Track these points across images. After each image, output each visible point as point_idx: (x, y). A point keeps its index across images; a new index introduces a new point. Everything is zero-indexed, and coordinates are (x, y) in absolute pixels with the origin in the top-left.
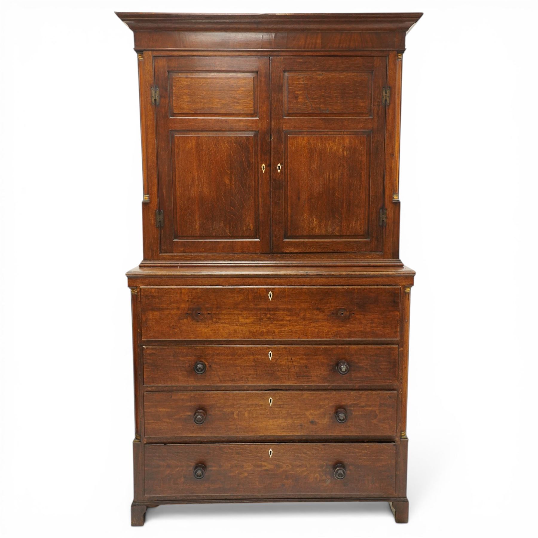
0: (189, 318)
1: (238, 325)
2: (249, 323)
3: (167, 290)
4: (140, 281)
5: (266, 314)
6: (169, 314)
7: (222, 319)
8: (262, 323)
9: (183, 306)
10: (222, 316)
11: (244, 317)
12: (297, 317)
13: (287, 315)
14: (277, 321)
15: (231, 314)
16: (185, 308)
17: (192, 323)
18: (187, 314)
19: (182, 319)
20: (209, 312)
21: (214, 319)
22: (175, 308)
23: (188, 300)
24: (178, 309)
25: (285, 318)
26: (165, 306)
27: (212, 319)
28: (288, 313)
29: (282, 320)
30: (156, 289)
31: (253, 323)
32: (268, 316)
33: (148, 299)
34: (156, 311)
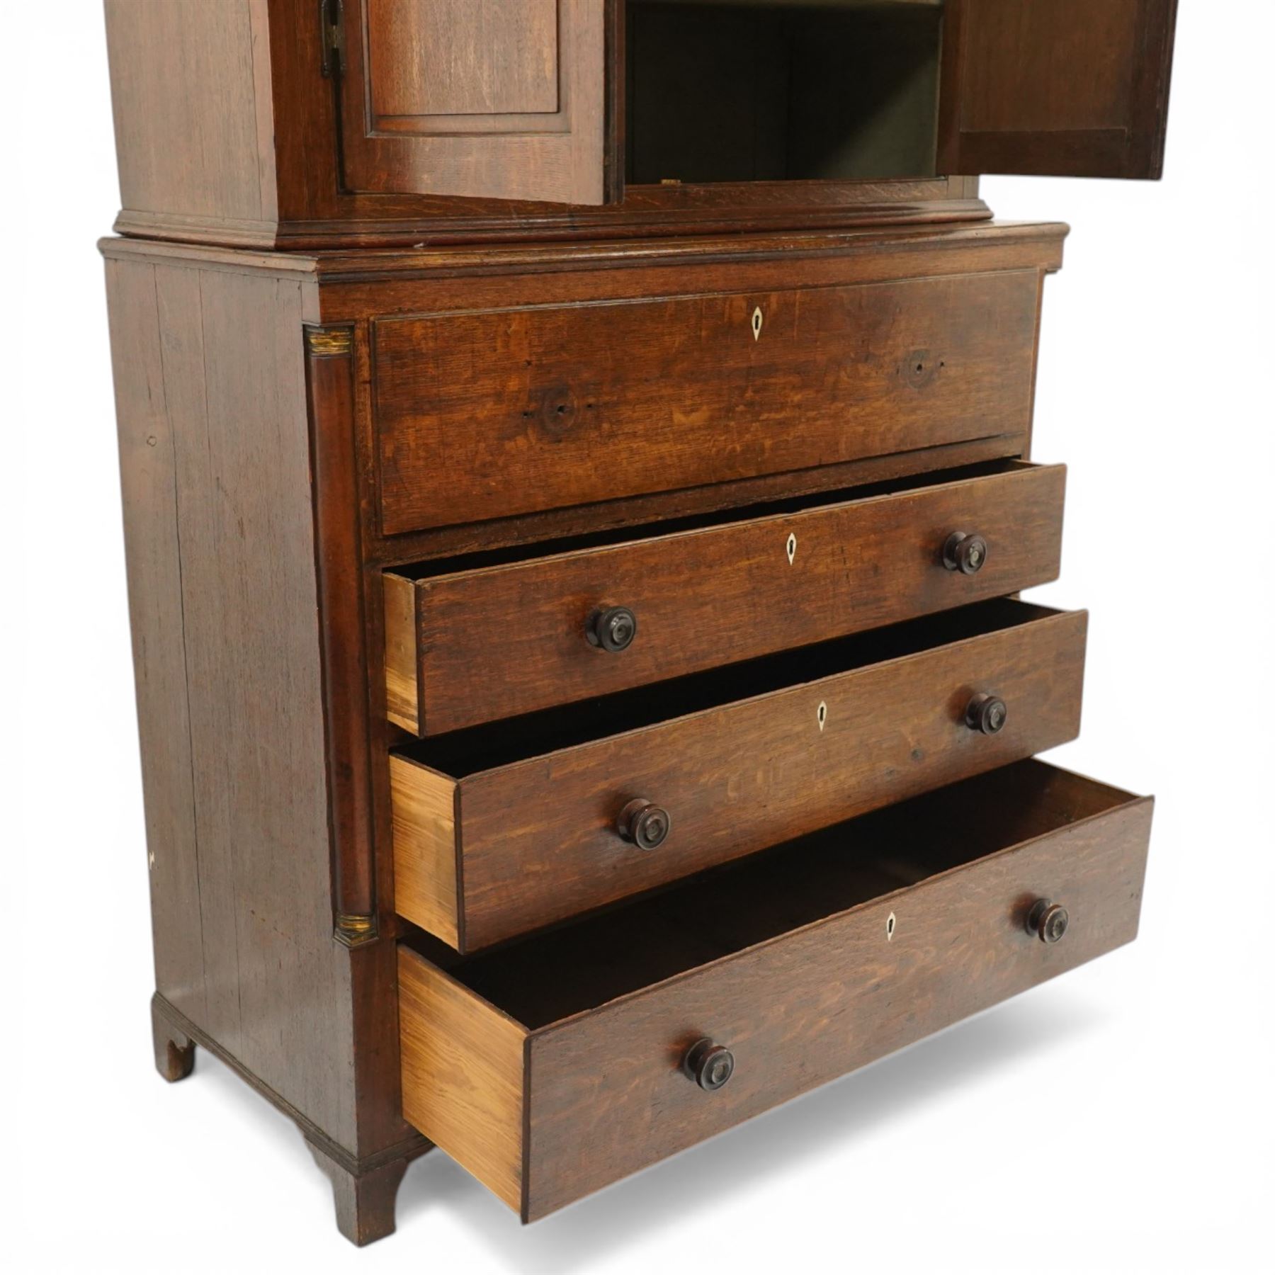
0: (530, 432)
1: (671, 436)
2: (699, 428)
3: (464, 323)
4: (364, 296)
5: (743, 390)
6: (472, 419)
7: (627, 423)
8: (732, 423)
9: (513, 385)
10: (626, 412)
11: (685, 406)
12: (818, 392)
13: (794, 388)
14: (770, 412)
15: (652, 400)
16: (519, 391)
17: (541, 448)
18: (526, 414)
19: (509, 439)
20: (591, 400)
21: (606, 426)
22: (487, 396)
23: (528, 359)
24: (498, 396)
25: (789, 400)
26: (456, 389)
27: (598, 427)
28: (795, 379)
29: (783, 406)
30: (429, 324)
31: (711, 424)
32: (749, 394)
33: (404, 365)
34: (429, 415)
